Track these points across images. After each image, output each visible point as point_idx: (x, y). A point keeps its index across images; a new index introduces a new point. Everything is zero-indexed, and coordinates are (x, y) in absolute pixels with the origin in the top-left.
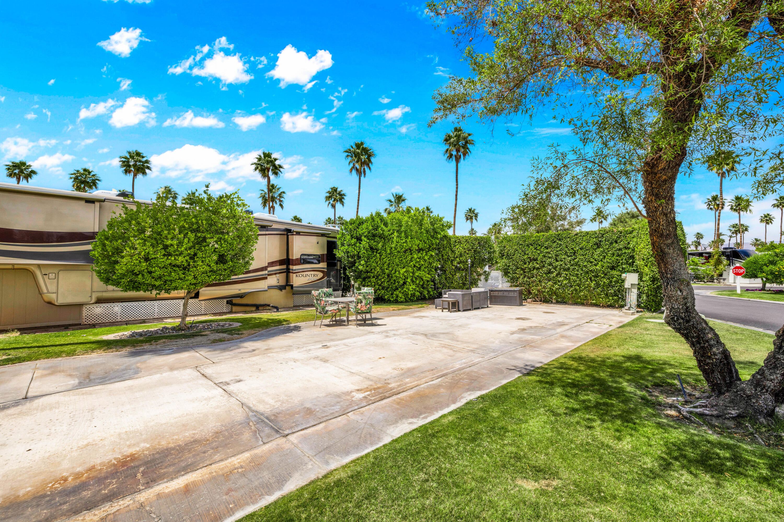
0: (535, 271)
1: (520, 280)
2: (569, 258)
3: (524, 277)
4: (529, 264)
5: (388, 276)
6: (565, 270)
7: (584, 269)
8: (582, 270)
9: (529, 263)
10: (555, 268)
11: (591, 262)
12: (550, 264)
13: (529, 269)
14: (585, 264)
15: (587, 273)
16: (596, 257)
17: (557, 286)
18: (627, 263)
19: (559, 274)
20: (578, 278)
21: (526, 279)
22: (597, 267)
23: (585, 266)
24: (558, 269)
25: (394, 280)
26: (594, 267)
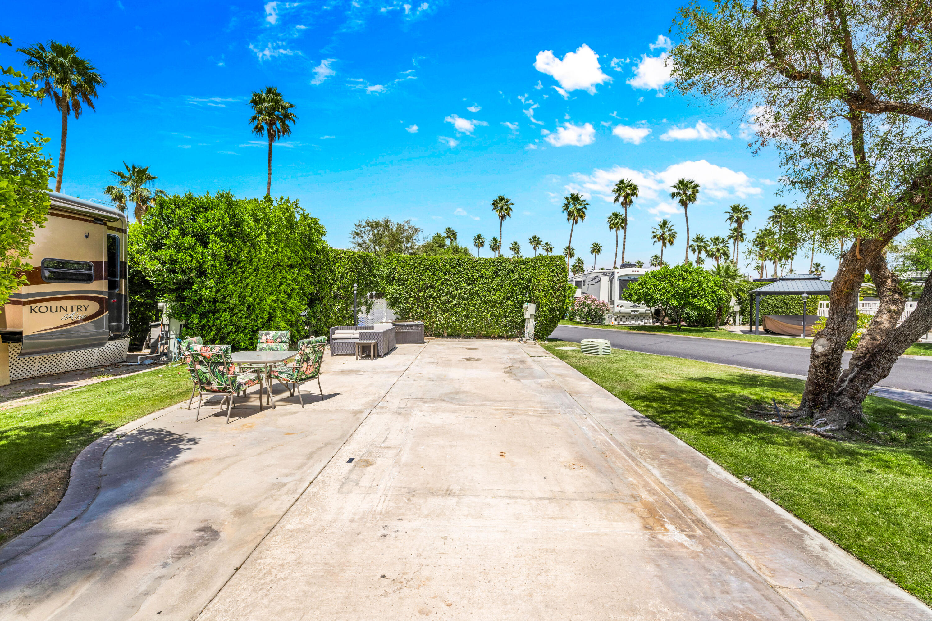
0: (431, 301)
1: (413, 312)
2: (470, 287)
3: (418, 308)
4: (425, 292)
5: (249, 307)
6: (463, 299)
7: (483, 298)
8: (481, 300)
9: (425, 290)
10: (454, 297)
11: (490, 292)
12: (449, 293)
13: (425, 298)
14: (485, 293)
15: (486, 303)
16: (494, 286)
17: (454, 318)
18: (521, 294)
19: (458, 305)
20: (476, 308)
21: (419, 310)
22: (495, 297)
23: (484, 296)
24: (457, 298)
25: (257, 316)
26: (493, 297)
